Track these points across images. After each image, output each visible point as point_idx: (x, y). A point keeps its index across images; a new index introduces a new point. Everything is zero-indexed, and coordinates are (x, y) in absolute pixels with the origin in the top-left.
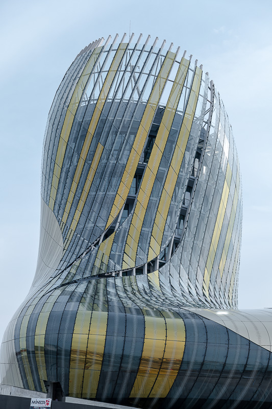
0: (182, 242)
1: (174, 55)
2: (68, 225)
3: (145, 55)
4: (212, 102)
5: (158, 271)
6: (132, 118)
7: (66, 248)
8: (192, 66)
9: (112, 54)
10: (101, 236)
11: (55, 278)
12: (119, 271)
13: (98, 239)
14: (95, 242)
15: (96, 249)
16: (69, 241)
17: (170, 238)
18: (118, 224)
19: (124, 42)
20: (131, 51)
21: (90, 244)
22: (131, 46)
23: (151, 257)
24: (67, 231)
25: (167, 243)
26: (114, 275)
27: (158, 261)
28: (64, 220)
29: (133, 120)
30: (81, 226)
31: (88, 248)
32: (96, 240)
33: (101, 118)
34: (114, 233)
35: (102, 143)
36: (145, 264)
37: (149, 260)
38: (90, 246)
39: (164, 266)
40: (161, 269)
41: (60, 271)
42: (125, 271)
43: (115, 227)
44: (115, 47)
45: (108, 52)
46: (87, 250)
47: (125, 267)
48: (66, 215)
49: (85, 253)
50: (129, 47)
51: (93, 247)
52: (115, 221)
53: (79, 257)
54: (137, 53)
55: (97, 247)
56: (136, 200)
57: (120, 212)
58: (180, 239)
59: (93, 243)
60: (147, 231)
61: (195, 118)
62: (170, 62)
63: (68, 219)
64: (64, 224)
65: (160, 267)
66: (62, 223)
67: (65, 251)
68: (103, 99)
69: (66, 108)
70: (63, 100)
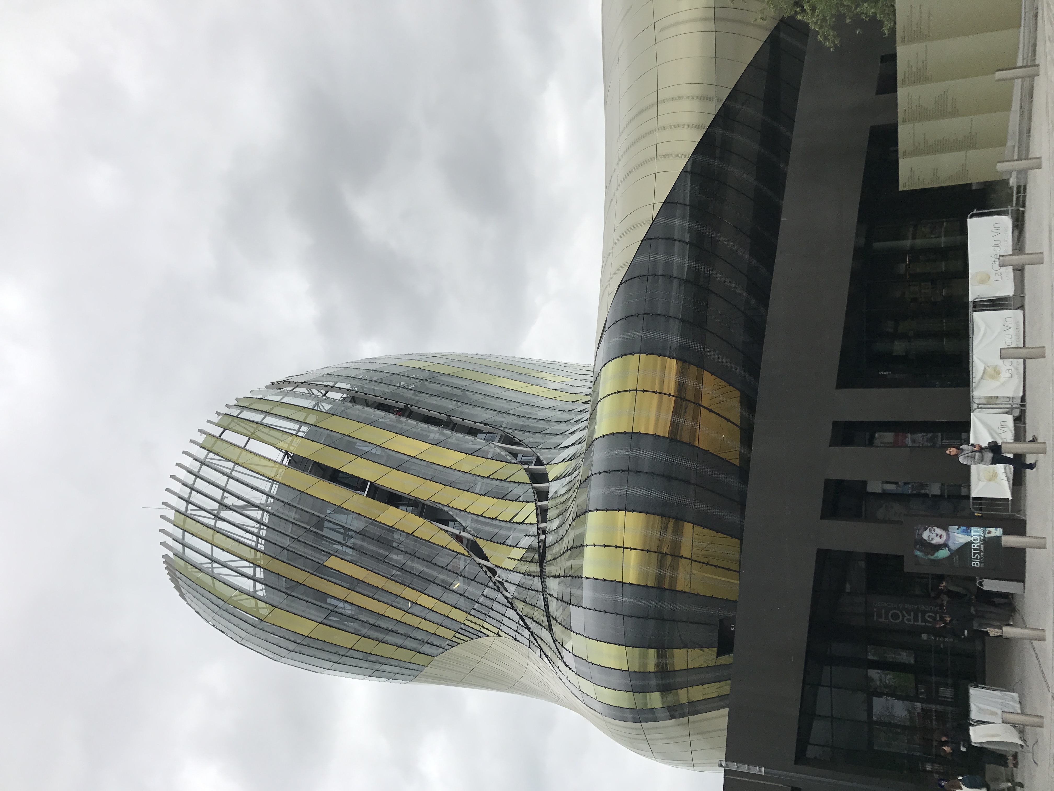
0: (507, 430)
1: (209, 438)
2: (456, 626)
3: (200, 484)
4: (296, 385)
5: (547, 467)
6: (293, 506)
7: (496, 631)
8: (235, 412)
9: (189, 539)
10: (479, 564)
11: (541, 649)
12: (538, 529)
13: (485, 569)
14: (489, 574)
15: (499, 571)
16: (486, 625)
17: (498, 450)
18: (463, 534)
19: (172, 518)
20: (191, 506)
21: (491, 584)
22: (182, 505)
23: (524, 477)
24: (469, 629)
25: (504, 453)
26: (542, 537)
27: (532, 467)
28: (449, 634)
29: (295, 505)
30: (462, 602)
31: (498, 587)
32: (486, 572)
33: (285, 560)
34: (477, 540)
35: (324, 558)
36: (533, 488)
37: (528, 480)
38: (495, 583)
39: (541, 457)
40: (545, 462)
41: (532, 639)
42: (540, 518)
43: (468, 540)
44: (178, 533)
45: (184, 545)
46: (501, 588)
47: (533, 519)
48: (442, 631)
49: (504, 592)
50: (183, 509)
51: (496, 578)
52: (459, 539)
53: (511, 604)
54: (196, 498)
55: (496, 569)
56: (427, 503)
57: (443, 530)
58: (502, 436)
59: (490, 577)
60: (482, 485)
61: (316, 408)
62: (219, 447)
63: (449, 626)
64: (457, 635)
65: (542, 464)
66: (454, 639)
67: (500, 633)
68: (255, 555)
69: (263, 625)
70: (250, 628)
